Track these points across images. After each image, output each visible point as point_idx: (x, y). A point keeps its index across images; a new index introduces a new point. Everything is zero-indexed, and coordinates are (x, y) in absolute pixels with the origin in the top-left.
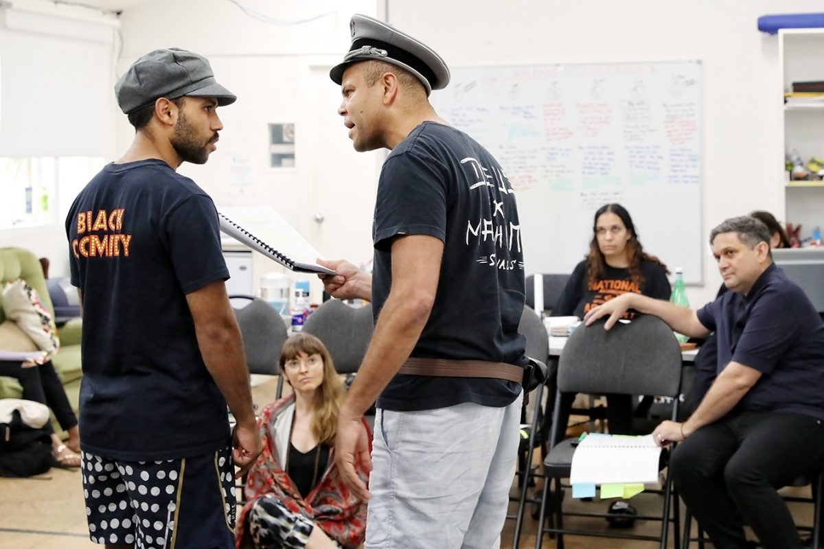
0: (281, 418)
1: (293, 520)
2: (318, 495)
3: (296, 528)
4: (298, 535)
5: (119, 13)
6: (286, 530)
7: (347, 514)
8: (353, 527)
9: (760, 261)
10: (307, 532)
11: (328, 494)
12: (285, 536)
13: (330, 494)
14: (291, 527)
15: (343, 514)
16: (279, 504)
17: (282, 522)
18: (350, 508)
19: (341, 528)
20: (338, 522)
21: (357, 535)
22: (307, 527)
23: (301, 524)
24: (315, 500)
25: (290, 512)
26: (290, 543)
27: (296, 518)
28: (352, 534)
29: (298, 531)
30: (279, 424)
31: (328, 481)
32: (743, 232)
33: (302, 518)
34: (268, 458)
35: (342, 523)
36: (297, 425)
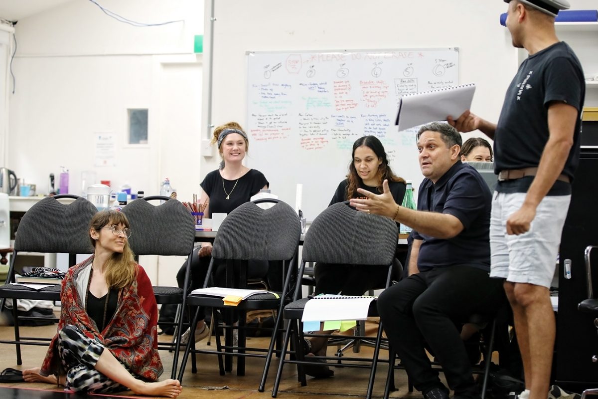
0: (81, 275)
1: (88, 342)
2: (111, 329)
3: (90, 348)
4: (92, 354)
5: (15, 23)
6: (83, 350)
7: (133, 342)
8: (137, 353)
9: (453, 158)
10: (99, 352)
11: (118, 329)
12: (82, 354)
13: (120, 329)
14: (87, 347)
15: (130, 342)
16: (78, 331)
17: (80, 344)
18: (135, 338)
19: (128, 354)
20: (126, 349)
21: (141, 359)
22: (99, 348)
23: (94, 346)
24: (109, 333)
25: (86, 337)
26: (85, 360)
27: (91, 342)
28: (137, 358)
29: (92, 351)
30: (79, 278)
31: (118, 319)
32: (446, 135)
33: (95, 342)
34: (72, 303)
35: (129, 350)
36: (93, 280)
